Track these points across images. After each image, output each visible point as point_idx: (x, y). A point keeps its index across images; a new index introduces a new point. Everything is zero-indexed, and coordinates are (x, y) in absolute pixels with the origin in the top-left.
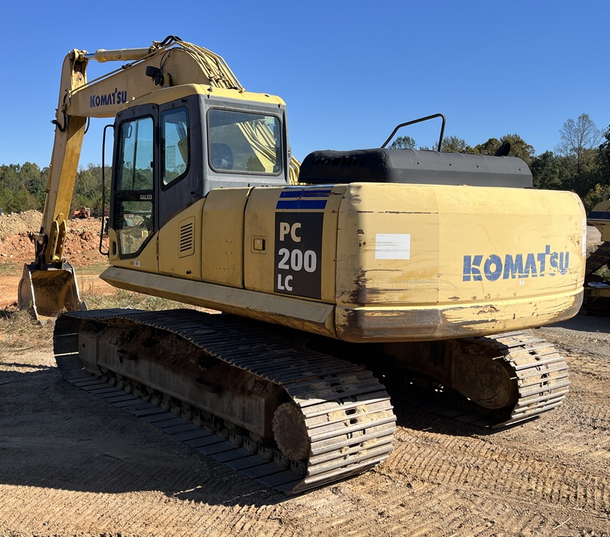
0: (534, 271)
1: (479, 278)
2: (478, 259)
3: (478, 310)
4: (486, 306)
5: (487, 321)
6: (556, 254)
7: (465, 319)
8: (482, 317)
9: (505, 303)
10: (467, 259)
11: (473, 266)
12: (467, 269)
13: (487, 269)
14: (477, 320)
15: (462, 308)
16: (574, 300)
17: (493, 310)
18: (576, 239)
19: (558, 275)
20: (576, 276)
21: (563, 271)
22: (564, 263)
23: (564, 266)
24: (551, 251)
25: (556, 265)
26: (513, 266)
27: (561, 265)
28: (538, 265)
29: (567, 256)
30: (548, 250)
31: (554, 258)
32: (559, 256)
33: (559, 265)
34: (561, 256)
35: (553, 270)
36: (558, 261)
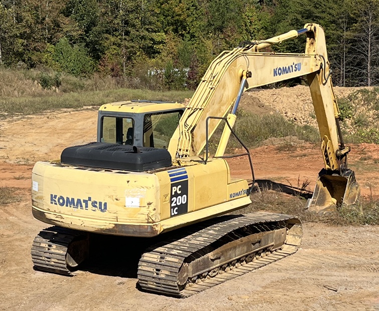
0: (81, 206)
1: (56, 204)
2: (55, 196)
3: (56, 216)
4: (59, 215)
5: (60, 221)
6: (96, 202)
7: (52, 218)
8: (57, 219)
9: (67, 216)
10: (52, 195)
11: (54, 199)
12: (52, 199)
13: (59, 201)
15: (51, 214)
16: (114, 226)
17: (62, 218)
18: (114, 198)
19: (98, 211)
20: (115, 215)
21: (102, 211)
22: (103, 207)
23: (103, 209)
24: (92, 200)
25: (96, 206)
26: (70, 202)
27: (100, 208)
28: (84, 204)
29: (105, 204)
30: (90, 199)
31: (94, 203)
32: (98, 203)
33: (98, 207)
34: (100, 203)
35: (94, 208)
36: (98, 205)
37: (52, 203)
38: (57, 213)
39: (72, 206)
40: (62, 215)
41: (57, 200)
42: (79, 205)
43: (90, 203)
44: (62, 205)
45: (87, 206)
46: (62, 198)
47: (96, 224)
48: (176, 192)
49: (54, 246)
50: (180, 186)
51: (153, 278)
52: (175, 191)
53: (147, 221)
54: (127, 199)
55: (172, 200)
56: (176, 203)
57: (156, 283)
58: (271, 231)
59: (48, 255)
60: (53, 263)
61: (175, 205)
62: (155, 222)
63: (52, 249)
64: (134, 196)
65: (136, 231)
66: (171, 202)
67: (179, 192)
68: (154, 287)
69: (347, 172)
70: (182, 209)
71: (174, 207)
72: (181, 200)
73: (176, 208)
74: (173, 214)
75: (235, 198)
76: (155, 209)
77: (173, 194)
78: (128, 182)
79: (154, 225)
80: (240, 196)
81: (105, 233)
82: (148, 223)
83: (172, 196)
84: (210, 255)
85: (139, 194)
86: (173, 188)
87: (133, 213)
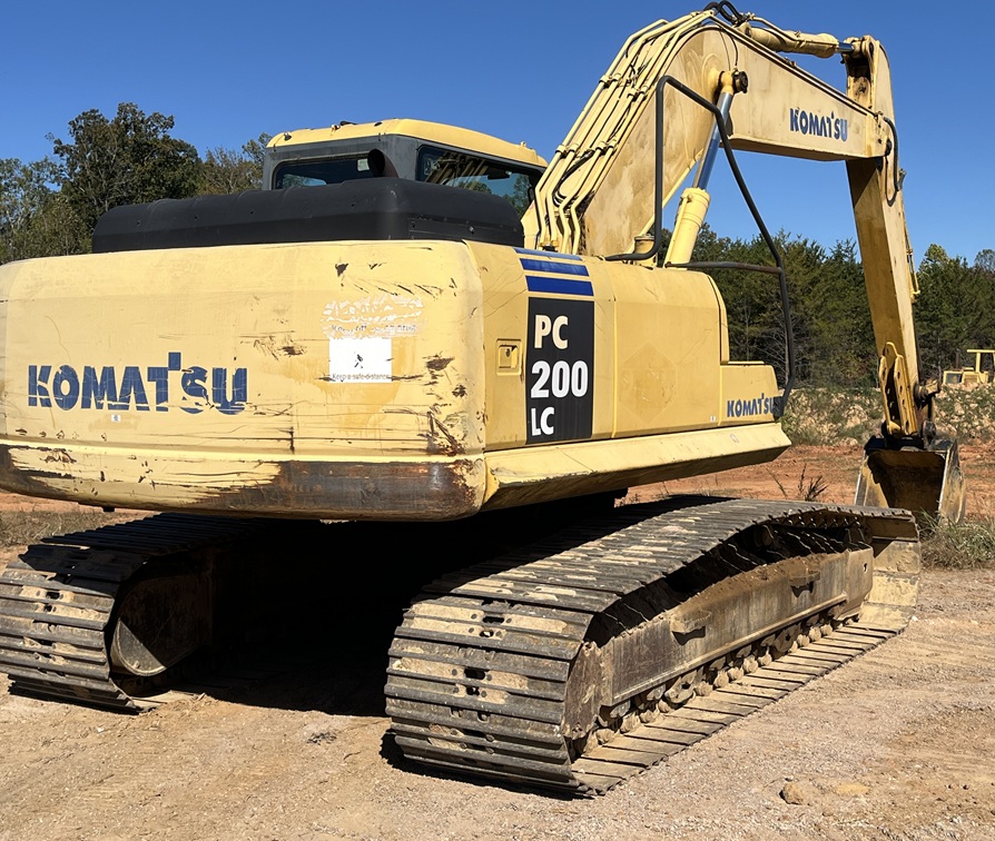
0: (141, 398)
1: (47, 403)
2: (46, 370)
3: (48, 453)
4: (57, 450)
5: (59, 476)
6: (200, 373)
7: (31, 466)
8: (51, 467)
10: (32, 369)
11: (39, 383)
12: (33, 388)
13: (57, 390)
16: (275, 471)
17: (67, 459)
18: (279, 344)
19: (211, 412)
20: (283, 422)
21: (227, 408)
22: (230, 392)
23: (229, 398)
24: (186, 364)
25: (199, 392)
26: (95, 387)
27: (219, 395)
28: (150, 388)
29: (241, 376)
30: (175, 360)
31: (193, 377)
32: (209, 376)
33: (210, 393)
34: (219, 375)
35: (192, 401)
36: (208, 385)
37: (32, 402)
38: (51, 441)
39: (105, 402)
40: (67, 447)
41: (49, 386)
42: (132, 395)
43: (175, 378)
44: (67, 403)
45: (162, 396)
46: (68, 373)
47: (198, 469)
48: (548, 339)
49: (67, 594)
50: (562, 320)
51: (455, 708)
52: (546, 332)
53: (424, 445)
54: (334, 344)
55: (535, 370)
56: (548, 386)
57: (466, 731)
58: (838, 555)
59: (42, 630)
60: (60, 662)
61: (545, 394)
62: (462, 451)
63: (59, 607)
64: (364, 330)
65: (377, 493)
66: (531, 379)
67: (562, 344)
68: (455, 748)
69: (937, 442)
70: (573, 420)
71: (540, 404)
72: (566, 379)
73: (550, 411)
74: (536, 432)
75: (742, 418)
76: (461, 392)
77: (538, 344)
78: (341, 269)
79: (457, 462)
80: (754, 418)
81: (240, 507)
82: (431, 451)
83: (533, 355)
84: (673, 618)
85: (391, 318)
86: (540, 319)
87: (363, 409)
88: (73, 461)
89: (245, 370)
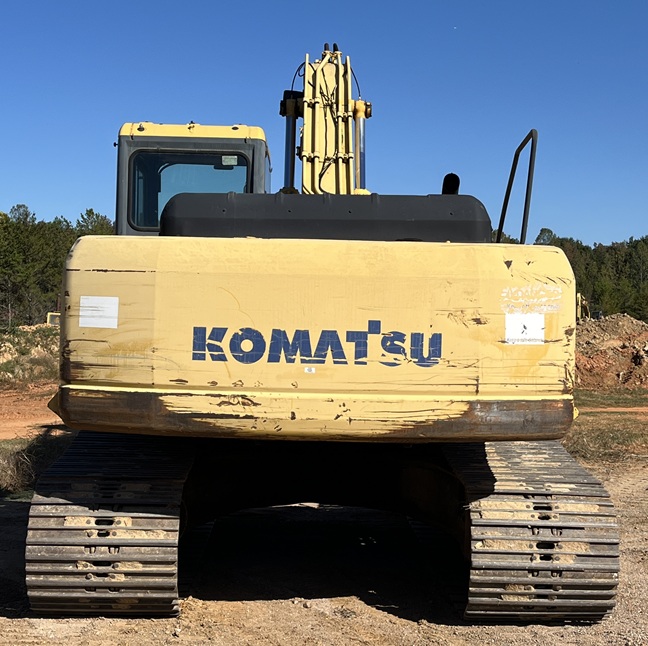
0: (339, 354)
1: (223, 358)
2: (219, 333)
3: (219, 400)
4: (234, 396)
5: (237, 417)
6: (400, 337)
7: (195, 410)
8: (227, 410)
9: (275, 395)
11: (208, 341)
12: (199, 345)
13: (235, 345)
14: (217, 413)
15: (191, 395)
16: (465, 408)
18: (469, 315)
20: (471, 373)
21: (423, 362)
22: (427, 350)
24: (385, 329)
25: (399, 350)
26: (288, 346)
27: (416, 352)
31: (392, 340)
32: (408, 339)
33: (408, 351)
34: (417, 339)
35: (390, 357)
36: (407, 345)
37: (199, 357)
38: (225, 389)
39: (298, 357)
40: (248, 394)
41: (225, 344)
42: (329, 352)
46: (250, 334)
47: (396, 408)
49: (124, 519)
51: (532, 571)
53: (562, 387)
57: (537, 586)
63: (118, 532)
64: (528, 308)
65: (533, 421)
78: (508, 264)
82: (565, 391)
85: (544, 300)
87: (526, 363)
88: (255, 404)
89: (440, 335)
